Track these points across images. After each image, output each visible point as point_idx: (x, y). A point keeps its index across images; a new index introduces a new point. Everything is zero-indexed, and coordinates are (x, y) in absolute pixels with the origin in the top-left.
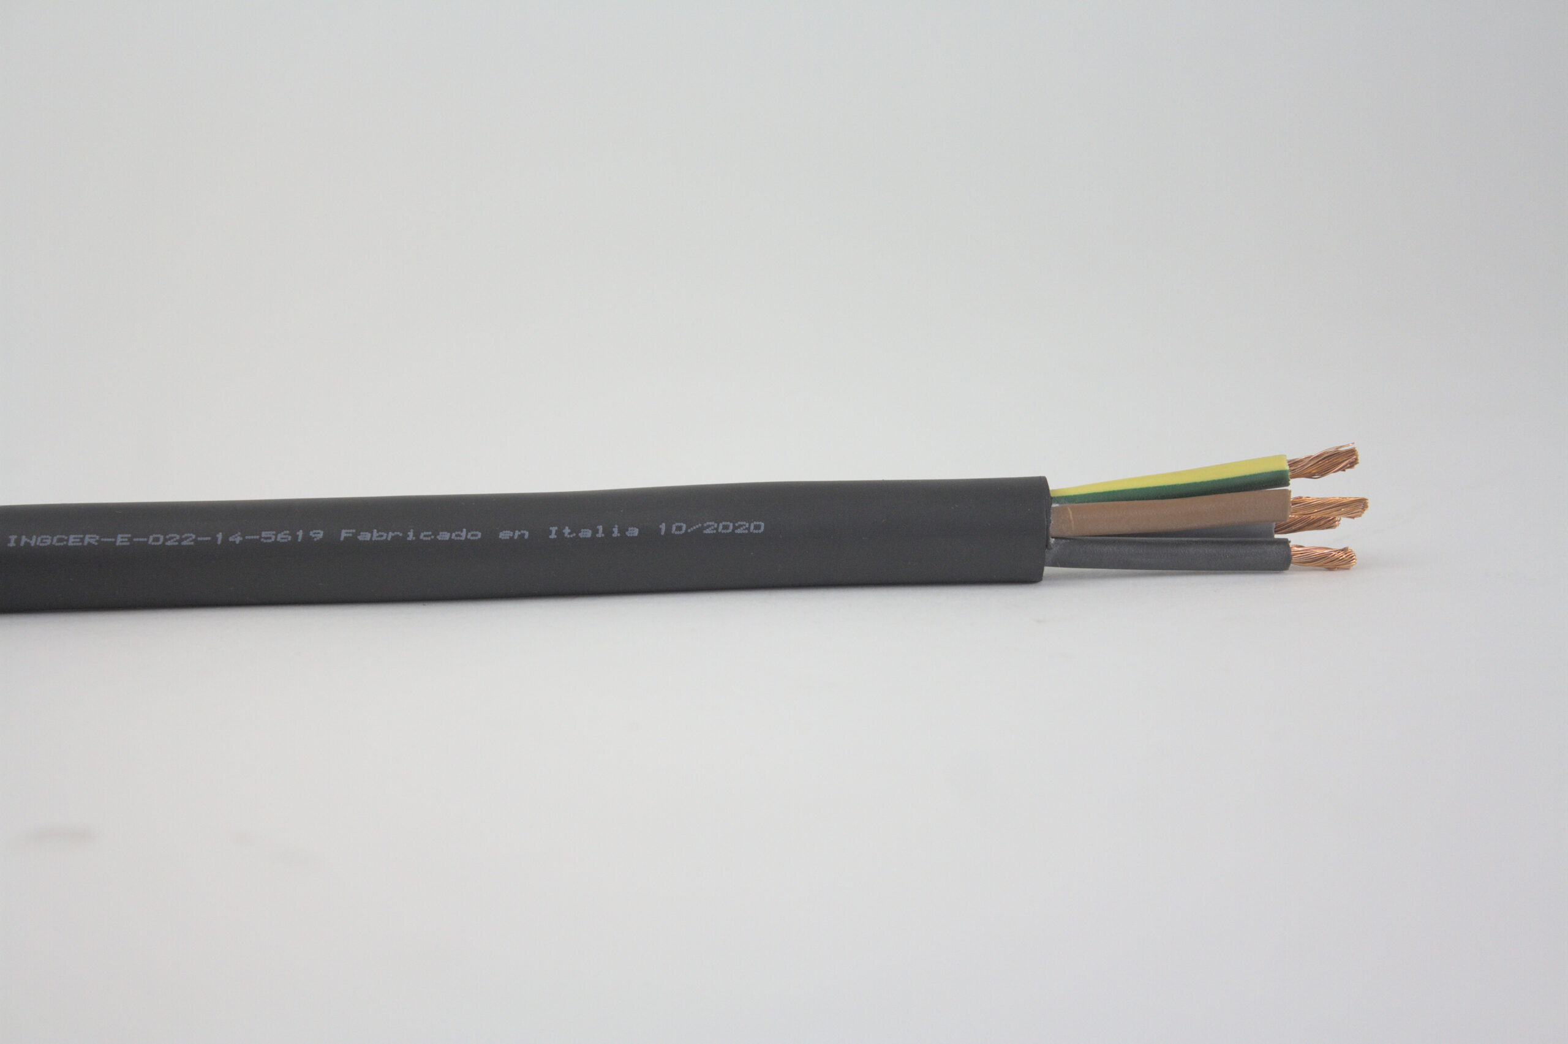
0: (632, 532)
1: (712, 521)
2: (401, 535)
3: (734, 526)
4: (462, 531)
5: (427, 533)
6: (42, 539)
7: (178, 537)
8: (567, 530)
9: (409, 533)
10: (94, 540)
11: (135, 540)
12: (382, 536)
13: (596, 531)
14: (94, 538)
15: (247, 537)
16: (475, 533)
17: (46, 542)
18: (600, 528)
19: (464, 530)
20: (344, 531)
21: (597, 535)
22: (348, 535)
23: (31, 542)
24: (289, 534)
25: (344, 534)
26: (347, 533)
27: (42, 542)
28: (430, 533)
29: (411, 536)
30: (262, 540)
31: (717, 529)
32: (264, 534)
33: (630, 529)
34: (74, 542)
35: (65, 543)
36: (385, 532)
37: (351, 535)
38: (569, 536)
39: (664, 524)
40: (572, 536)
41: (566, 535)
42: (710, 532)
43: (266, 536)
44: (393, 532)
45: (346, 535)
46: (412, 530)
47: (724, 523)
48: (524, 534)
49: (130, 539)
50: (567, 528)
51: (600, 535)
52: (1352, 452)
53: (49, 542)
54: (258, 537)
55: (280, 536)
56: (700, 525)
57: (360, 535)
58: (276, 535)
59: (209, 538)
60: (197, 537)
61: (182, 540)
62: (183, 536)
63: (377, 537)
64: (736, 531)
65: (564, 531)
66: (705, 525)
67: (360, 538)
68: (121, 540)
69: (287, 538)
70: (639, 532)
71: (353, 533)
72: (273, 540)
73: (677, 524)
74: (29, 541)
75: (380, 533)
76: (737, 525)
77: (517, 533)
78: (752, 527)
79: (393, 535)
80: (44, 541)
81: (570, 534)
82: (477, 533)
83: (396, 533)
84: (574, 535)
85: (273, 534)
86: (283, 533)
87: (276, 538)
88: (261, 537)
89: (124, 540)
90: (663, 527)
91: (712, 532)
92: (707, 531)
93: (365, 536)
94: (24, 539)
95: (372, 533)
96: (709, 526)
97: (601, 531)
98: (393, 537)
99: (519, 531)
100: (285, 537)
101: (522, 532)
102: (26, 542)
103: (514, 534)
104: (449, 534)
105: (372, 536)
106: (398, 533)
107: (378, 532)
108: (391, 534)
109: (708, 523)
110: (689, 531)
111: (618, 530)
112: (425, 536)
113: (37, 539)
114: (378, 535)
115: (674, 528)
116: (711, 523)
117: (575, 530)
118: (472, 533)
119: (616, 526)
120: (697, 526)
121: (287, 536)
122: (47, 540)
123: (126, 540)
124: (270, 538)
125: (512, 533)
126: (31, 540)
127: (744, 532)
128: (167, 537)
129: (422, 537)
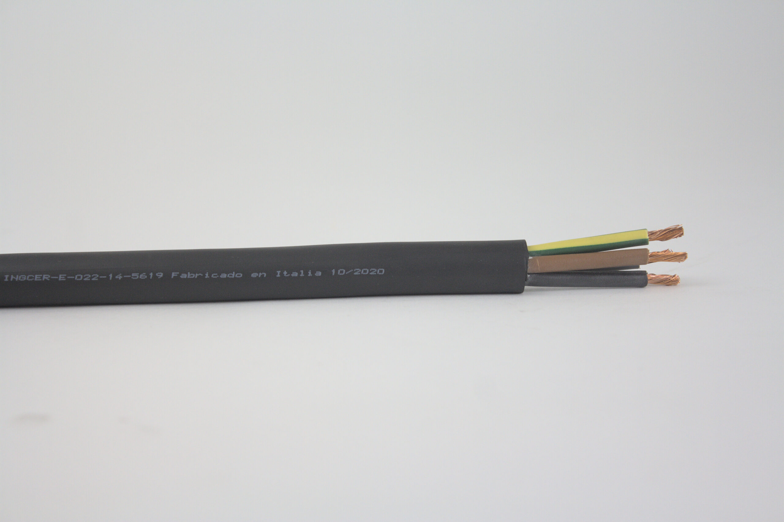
0: (318, 274)
1: (358, 268)
2: (202, 275)
3: (369, 270)
4: (232, 273)
5: (215, 274)
6: (22, 277)
7: (90, 276)
8: (285, 273)
9: (206, 274)
10: (48, 277)
11: (68, 277)
12: (192, 276)
13: (300, 273)
14: (48, 276)
15: (124, 276)
16: (239, 274)
17: (23, 279)
18: (302, 271)
19: (234, 272)
20: (173, 273)
21: (301, 275)
22: (175, 275)
23: (16, 279)
24: (146, 275)
25: (173, 275)
26: (175, 274)
27: (21, 279)
28: (217, 274)
29: (207, 276)
30: (132, 278)
31: (360, 272)
32: (133, 275)
33: (317, 272)
34: (37, 279)
35: (33, 279)
36: (194, 274)
37: (177, 275)
38: (286, 276)
39: (334, 270)
40: (288, 276)
41: (285, 275)
42: (357, 274)
43: (134, 276)
44: (198, 274)
45: (174, 275)
46: (207, 273)
47: (364, 269)
48: (264, 275)
49: (66, 277)
50: (285, 271)
51: (302, 275)
52: (681, 229)
53: (25, 279)
54: (130, 276)
55: (141, 276)
56: (352, 270)
57: (181, 275)
58: (139, 275)
59: (106, 277)
60: (99, 276)
61: (92, 278)
62: (93, 276)
63: (190, 276)
64: (370, 274)
65: (284, 273)
66: (355, 270)
67: (181, 277)
68: (61, 277)
69: (145, 277)
70: (322, 273)
71: (177, 274)
72: (138, 278)
73: (341, 270)
74: (15, 278)
75: (192, 274)
76: (370, 270)
77: (260, 274)
78: (378, 272)
79: (198, 275)
80: (22, 278)
81: (287, 274)
82: (240, 274)
83: (199, 274)
84: (289, 275)
85: (138, 275)
86: (142, 274)
87: (139, 277)
88: (132, 276)
89: (63, 277)
90: (334, 271)
91: (358, 274)
92: (355, 274)
93: (184, 276)
94: (12, 277)
95: (187, 274)
96: (357, 271)
97: (302, 273)
98: (198, 276)
99: (261, 273)
100: (143, 276)
101: (263, 273)
102: (13, 279)
103: (259, 275)
104: (226, 275)
105: (187, 276)
106: (201, 274)
107: (190, 274)
108: (197, 275)
109: (356, 269)
110: (347, 273)
111: (311, 273)
112: (214, 276)
113: (19, 277)
114: (190, 275)
115: (339, 272)
116: (357, 269)
117: (290, 272)
118: (238, 274)
119: (310, 271)
120: (351, 271)
121: (145, 276)
122: (24, 278)
123: (64, 277)
124: (136, 277)
125: (258, 274)
126: (16, 277)
127: (374, 274)
128: (85, 276)
129: (212, 276)
